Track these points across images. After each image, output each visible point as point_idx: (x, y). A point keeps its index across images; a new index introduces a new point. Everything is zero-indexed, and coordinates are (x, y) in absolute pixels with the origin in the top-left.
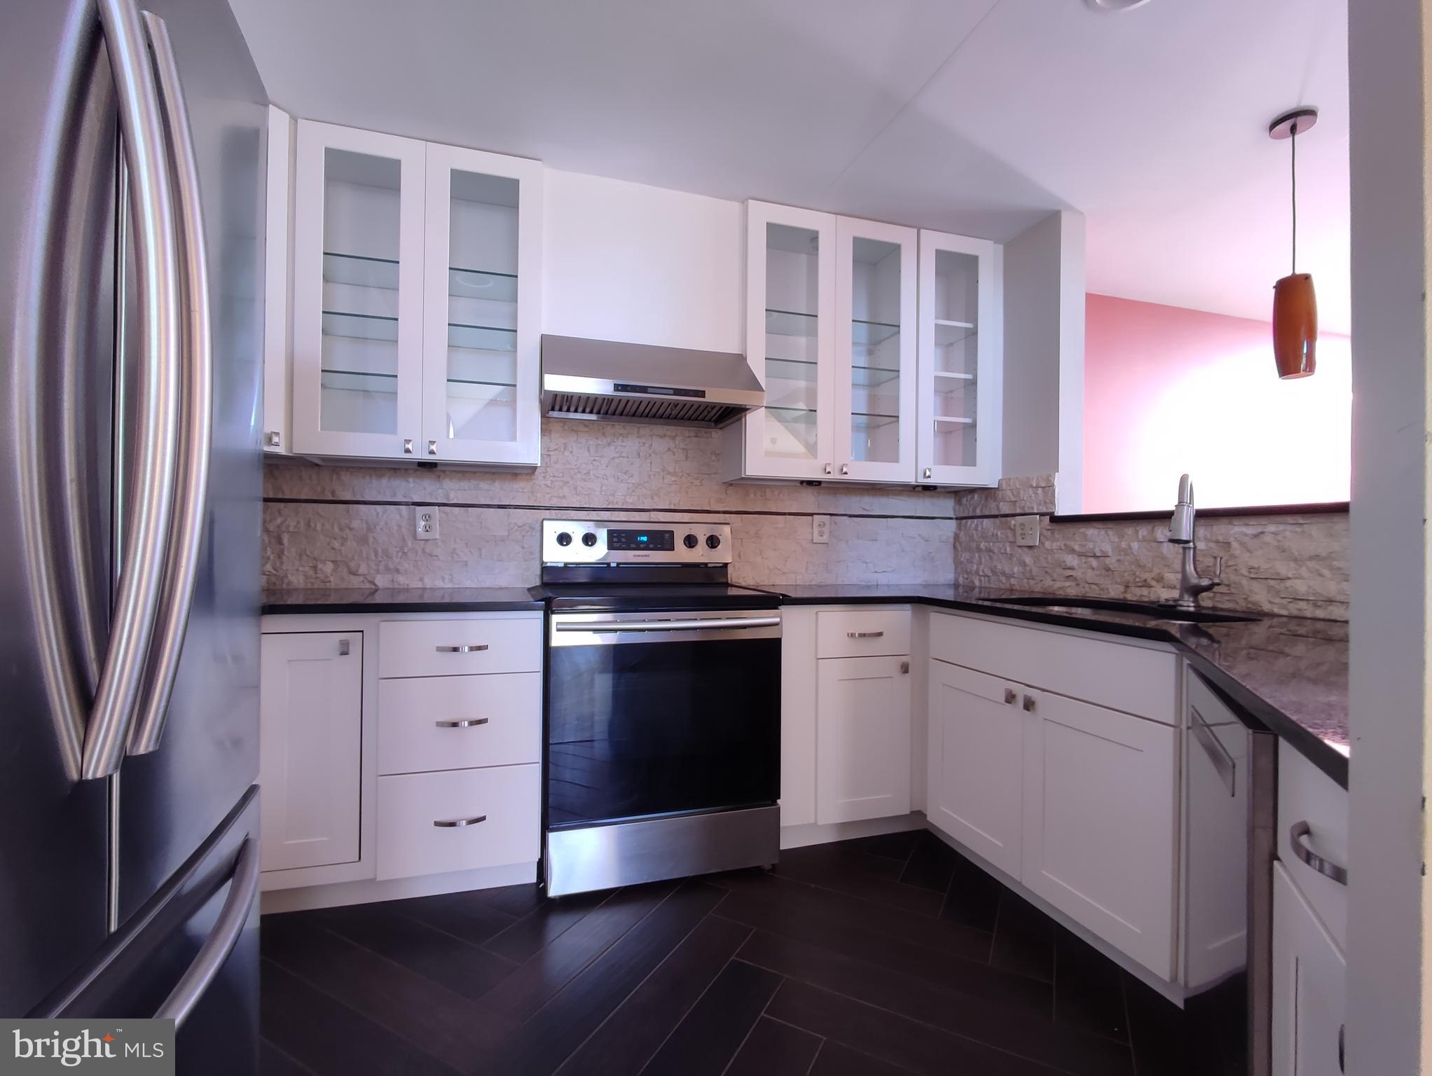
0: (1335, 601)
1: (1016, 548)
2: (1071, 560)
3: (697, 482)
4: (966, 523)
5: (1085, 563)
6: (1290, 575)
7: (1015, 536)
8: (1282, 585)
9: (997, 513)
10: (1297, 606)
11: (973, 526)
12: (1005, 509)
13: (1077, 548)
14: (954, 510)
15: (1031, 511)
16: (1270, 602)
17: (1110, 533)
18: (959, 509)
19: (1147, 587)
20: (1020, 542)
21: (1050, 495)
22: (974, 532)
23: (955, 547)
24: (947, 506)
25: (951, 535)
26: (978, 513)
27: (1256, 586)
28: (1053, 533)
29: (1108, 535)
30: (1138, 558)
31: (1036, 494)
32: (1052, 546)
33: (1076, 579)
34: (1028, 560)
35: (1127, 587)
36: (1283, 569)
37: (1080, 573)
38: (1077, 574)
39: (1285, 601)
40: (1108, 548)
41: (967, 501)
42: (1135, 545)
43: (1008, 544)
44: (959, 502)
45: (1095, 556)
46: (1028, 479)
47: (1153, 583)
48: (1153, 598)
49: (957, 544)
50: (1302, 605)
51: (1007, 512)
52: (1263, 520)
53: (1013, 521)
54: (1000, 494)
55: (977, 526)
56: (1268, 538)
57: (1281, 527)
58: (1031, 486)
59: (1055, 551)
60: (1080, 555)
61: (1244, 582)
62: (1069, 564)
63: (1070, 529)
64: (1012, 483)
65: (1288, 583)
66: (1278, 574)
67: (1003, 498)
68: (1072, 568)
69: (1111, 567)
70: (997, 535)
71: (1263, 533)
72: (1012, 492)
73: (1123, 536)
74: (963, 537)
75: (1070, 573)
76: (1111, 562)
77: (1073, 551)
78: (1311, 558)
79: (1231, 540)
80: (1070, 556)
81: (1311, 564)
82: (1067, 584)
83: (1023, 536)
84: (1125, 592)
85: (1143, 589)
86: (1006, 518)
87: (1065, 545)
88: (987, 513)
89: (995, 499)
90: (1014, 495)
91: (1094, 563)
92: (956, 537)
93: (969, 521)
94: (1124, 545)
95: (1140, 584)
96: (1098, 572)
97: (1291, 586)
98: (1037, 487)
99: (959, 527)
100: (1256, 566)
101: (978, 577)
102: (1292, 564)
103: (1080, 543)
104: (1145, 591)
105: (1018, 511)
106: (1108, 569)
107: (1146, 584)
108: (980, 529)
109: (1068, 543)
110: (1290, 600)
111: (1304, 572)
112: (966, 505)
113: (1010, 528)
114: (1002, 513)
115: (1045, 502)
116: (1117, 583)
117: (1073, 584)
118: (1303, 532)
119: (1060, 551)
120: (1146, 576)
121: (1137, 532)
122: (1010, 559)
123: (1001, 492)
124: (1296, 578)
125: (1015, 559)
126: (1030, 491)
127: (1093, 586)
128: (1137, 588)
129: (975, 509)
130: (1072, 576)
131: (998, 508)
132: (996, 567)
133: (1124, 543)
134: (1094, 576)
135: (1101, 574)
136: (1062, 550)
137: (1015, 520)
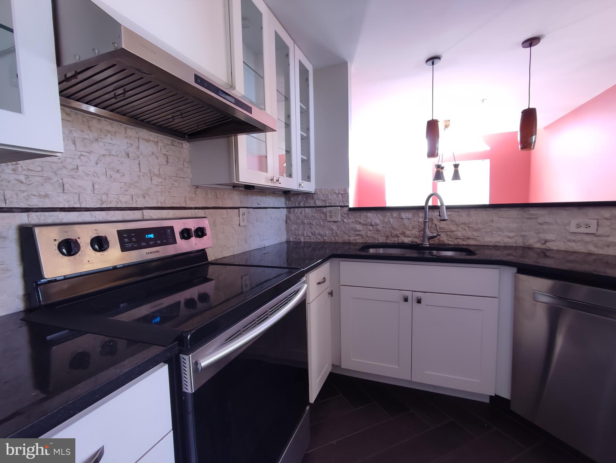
0: (470, 238)
1: (326, 222)
2: (359, 227)
4: (294, 210)
5: (366, 228)
6: (455, 230)
7: (326, 216)
8: (452, 234)
9: (314, 205)
10: (458, 241)
11: (299, 211)
12: (319, 203)
13: (362, 222)
14: (286, 203)
15: (335, 205)
16: (448, 240)
17: (379, 215)
18: (289, 203)
19: (397, 237)
20: (329, 219)
21: (346, 197)
22: (300, 215)
23: (286, 222)
24: (281, 201)
25: (284, 216)
26: (302, 205)
28: (348, 215)
29: (377, 216)
30: (392, 225)
31: (338, 197)
32: (348, 221)
34: (334, 227)
35: (387, 237)
36: (453, 228)
37: (364, 233)
38: (363, 233)
39: (453, 240)
40: (378, 221)
41: (294, 199)
42: (391, 220)
43: (321, 221)
44: (288, 200)
45: (372, 225)
46: (333, 190)
47: (400, 235)
48: (400, 241)
49: (288, 221)
50: (459, 240)
51: (321, 205)
55: (301, 213)
58: (336, 193)
59: (350, 223)
60: (363, 225)
62: (358, 229)
63: (358, 213)
64: (323, 191)
65: (455, 233)
66: (451, 230)
67: (318, 198)
69: (380, 229)
70: (315, 216)
72: (323, 195)
73: (385, 216)
74: (292, 217)
75: (358, 233)
76: (380, 227)
77: (360, 223)
78: (462, 224)
79: (433, 218)
80: (358, 225)
81: (462, 226)
82: (357, 238)
83: (331, 217)
84: (386, 240)
85: (395, 238)
86: (320, 208)
87: (355, 221)
88: (308, 205)
89: (313, 198)
90: (324, 197)
91: (371, 228)
92: (288, 218)
93: (296, 210)
95: (394, 236)
96: (373, 232)
98: (339, 194)
99: (289, 212)
100: (443, 227)
101: (303, 237)
103: (363, 219)
104: (396, 239)
105: (328, 205)
106: (378, 230)
108: (303, 213)
109: (357, 219)
111: (460, 229)
112: (294, 201)
113: (323, 213)
114: (317, 205)
115: (343, 201)
116: (382, 236)
117: (360, 237)
120: (397, 232)
121: (392, 215)
122: (323, 228)
123: (316, 195)
124: (457, 231)
125: (326, 227)
126: (335, 196)
127: (370, 238)
128: (392, 238)
129: (299, 203)
130: (360, 234)
131: (315, 203)
132: (315, 232)
133: (386, 219)
134: (371, 234)
135: (374, 233)
136: (353, 222)
137: (326, 209)
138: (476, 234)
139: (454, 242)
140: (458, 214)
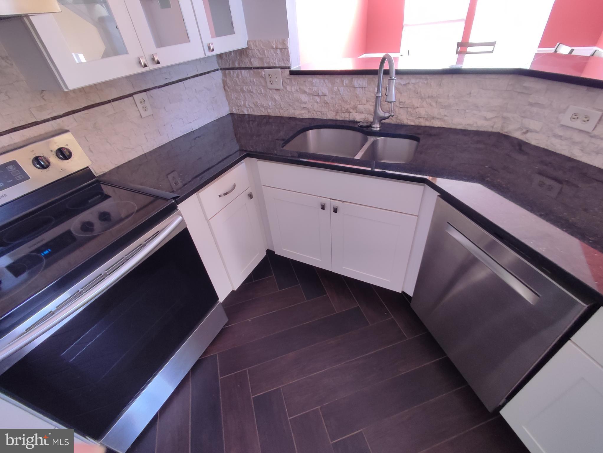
0: (435, 118)
1: (268, 90)
2: (304, 98)
4: (230, 73)
5: (312, 99)
6: (418, 106)
7: (266, 82)
8: (414, 111)
9: (250, 66)
10: (419, 121)
11: (235, 75)
12: (256, 64)
13: (307, 90)
14: (218, 63)
15: (275, 66)
16: (407, 119)
17: (326, 81)
18: (222, 62)
19: (348, 112)
20: (270, 86)
21: (286, 54)
22: (237, 79)
23: (225, 89)
24: (213, 61)
25: (221, 81)
26: (237, 65)
27: (402, 111)
28: (291, 80)
30: (343, 96)
31: (276, 53)
32: (291, 89)
33: (308, 109)
34: (277, 97)
35: (337, 112)
36: (416, 102)
37: (311, 106)
38: (309, 106)
39: (414, 119)
40: (326, 91)
41: (226, 56)
42: (341, 89)
43: (262, 88)
44: (220, 57)
45: (318, 95)
46: (269, 41)
47: (351, 110)
48: (351, 118)
49: (226, 87)
50: (421, 120)
51: (258, 66)
52: (410, 76)
53: (264, 72)
54: (250, 52)
55: (238, 75)
56: (410, 86)
57: (418, 80)
58: (272, 48)
59: (294, 92)
60: (309, 94)
61: (397, 109)
62: (303, 100)
63: (302, 78)
64: (257, 44)
65: (417, 110)
66: (413, 105)
67: (253, 55)
68: (305, 103)
69: (328, 101)
70: (254, 81)
71: (409, 83)
72: (259, 51)
73: (334, 84)
74: (230, 83)
75: (303, 105)
76: (328, 99)
77: (305, 92)
78: (429, 97)
80: (303, 95)
81: (427, 100)
82: (303, 112)
83: (271, 82)
84: (336, 115)
85: (346, 113)
86: (258, 70)
87: (299, 88)
88: (243, 66)
89: (247, 56)
90: (261, 54)
91: (318, 99)
92: (225, 83)
93: (232, 71)
94: (335, 89)
95: (344, 111)
96: (320, 105)
97: (418, 112)
98: (276, 48)
99: (225, 75)
100: (404, 101)
101: (245, 109)
102: (420, 100)
103: (309, 87)
104: (347, 115)
105: (265, 65)
106: (326, 103)
108: (240, 77)
109: (301, 87)
110: (416, 118)
111: (424, 104)
112: (227, 60)
113: (262, 77)
114: (254, 66)
115: (283, 60)
116: (331, 110)
117: (306, 112)
118: (427, 83)
120: (348, 107)
121: (342, 82)
122: (265, 97)
123: (251, 50)
124: (421, 107)
125: (268, 97)
126: (272, 51)
127: (318, 113)
128: (342, 113)
129: (233, 63)
130: (306, 107)
131: (251, 62)
132: (257, 102)
133: (335, 88)
134: (318, 107)
135: (322, 106)
136: (298, 91)
137: (264, 71)
138: (443, 112)
139: (414, 122)
140: (425, 82)
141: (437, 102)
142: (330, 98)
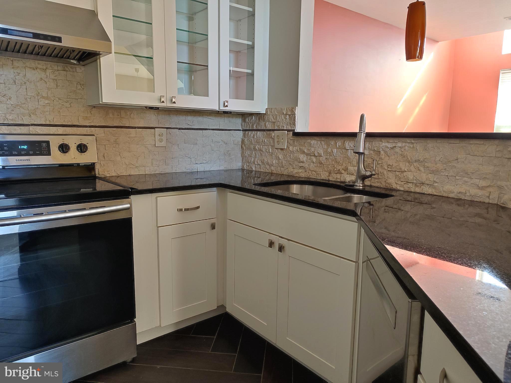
0: (425, 184)
1: (275, 149)
2: (303, 157)
3: (68, 105)
4: (248, 133)
5: (310, 159)
6: (406, 170)
7: (274, 142)
8: (402, 175)
9: (265, 128)
10: (409, 186)
11: (252, 135)
12: (269, 127)
13: (306, 150)
14: (242, 125)
15: (283, 128)
16: (396, 183)
17: (323, 143)
18: (244, 124)
20: (277, 146)
21: (293, 119)
22: (253, 139)
23: (242, 147)
24: (237, 123)
25: (240, 140)
26: (255, 128)
27: (390, 175)
28: (294, 142)
29: (321, 144)
30: (336, 157)
31: (286, 118)
32: (293, 149)
33: (304, 168)
34: (281, 156)
35: (330, 173)
36: (403, 166)
38: (306, 165)
39: (402, 183)
40: (321, 152)
41: (249, 120)
42: (335, 150)
43: (270, 147)
44: (244, 121)
45: (315, 156)
46: (282, 109)
47: (343, 172)
48: (342, 180)
49: (243, 145)
52: (396, 140)
54: (266, 117)
55: (254, 135)
56: (397, 150)
57: (404, 144)
58: (283, 114)
59: (295, 152)
60: (307, 155)
61: (385, 172)
62: (302, 160)
63: (302, 140)
64: (273, 111)
65: (405, 174)
66: (401, 169)
67: (268, 120)
68: (303, 162)
69: (323, 162)
70: (264, 141)
71: (395, 147)
72: (273, 116)
73: (329, 145)
74: (247, 142)
75: (301, 164)
76: (323, 159)
77: (304, 152)
78: (416, 161)
79: (380, 150)
80: (302, 155)
81: (415, 164)
82: (300, 171)
83: (278, 143)
84: (329, 176)
85: (338, 174)
86: (270, 132)
87: (299, 149)
88: (259, 128)
89: (264, 120)
90: (274, 119)
91: (314, 160)
92: (243, 141)
93: (250, 132)
95: (336, 172)
96: (316, 165)
97: (406, 176)
98: (286, 114)
99: (244, 135)
101: (254, 165)
102: (407, 164)
103: (307, 148)
104: (338, 176)
105: (276, 128)
106: (321, 163)
107: (339, 172)
108: (255, 137)
109: (301, 147)
110: (406, 183)
111: (412, 168)
112: (248, 123)
113: (271, 137)
114: (267, 128)
115: (291, 124)
116: (325, 171)
117: (303, 171)
118: (413, 147)
119: (298, 152)
120: (340, 167)
121: (336, 143)
122: (271, 155)
124: (409, 171)
125: (274, 156)
126: (283, 116)
127: (313, 172)
128: (335, 174)
129: (253, 126)
130: (303, 166)
131: (265, 125)
132: (264, 160)
133: (329, 149)
134: (314, 167)
137: (274, 133)
141: (424, 166)
142: (324, 159)
